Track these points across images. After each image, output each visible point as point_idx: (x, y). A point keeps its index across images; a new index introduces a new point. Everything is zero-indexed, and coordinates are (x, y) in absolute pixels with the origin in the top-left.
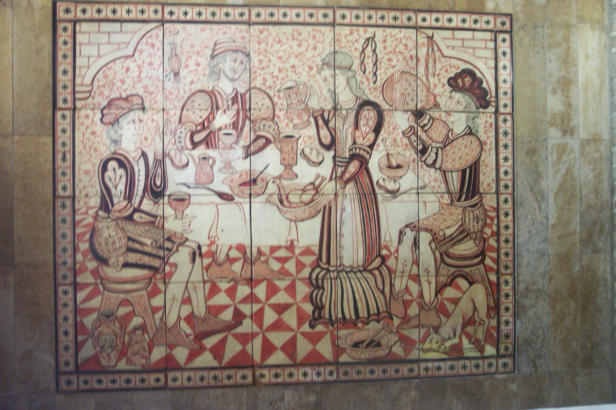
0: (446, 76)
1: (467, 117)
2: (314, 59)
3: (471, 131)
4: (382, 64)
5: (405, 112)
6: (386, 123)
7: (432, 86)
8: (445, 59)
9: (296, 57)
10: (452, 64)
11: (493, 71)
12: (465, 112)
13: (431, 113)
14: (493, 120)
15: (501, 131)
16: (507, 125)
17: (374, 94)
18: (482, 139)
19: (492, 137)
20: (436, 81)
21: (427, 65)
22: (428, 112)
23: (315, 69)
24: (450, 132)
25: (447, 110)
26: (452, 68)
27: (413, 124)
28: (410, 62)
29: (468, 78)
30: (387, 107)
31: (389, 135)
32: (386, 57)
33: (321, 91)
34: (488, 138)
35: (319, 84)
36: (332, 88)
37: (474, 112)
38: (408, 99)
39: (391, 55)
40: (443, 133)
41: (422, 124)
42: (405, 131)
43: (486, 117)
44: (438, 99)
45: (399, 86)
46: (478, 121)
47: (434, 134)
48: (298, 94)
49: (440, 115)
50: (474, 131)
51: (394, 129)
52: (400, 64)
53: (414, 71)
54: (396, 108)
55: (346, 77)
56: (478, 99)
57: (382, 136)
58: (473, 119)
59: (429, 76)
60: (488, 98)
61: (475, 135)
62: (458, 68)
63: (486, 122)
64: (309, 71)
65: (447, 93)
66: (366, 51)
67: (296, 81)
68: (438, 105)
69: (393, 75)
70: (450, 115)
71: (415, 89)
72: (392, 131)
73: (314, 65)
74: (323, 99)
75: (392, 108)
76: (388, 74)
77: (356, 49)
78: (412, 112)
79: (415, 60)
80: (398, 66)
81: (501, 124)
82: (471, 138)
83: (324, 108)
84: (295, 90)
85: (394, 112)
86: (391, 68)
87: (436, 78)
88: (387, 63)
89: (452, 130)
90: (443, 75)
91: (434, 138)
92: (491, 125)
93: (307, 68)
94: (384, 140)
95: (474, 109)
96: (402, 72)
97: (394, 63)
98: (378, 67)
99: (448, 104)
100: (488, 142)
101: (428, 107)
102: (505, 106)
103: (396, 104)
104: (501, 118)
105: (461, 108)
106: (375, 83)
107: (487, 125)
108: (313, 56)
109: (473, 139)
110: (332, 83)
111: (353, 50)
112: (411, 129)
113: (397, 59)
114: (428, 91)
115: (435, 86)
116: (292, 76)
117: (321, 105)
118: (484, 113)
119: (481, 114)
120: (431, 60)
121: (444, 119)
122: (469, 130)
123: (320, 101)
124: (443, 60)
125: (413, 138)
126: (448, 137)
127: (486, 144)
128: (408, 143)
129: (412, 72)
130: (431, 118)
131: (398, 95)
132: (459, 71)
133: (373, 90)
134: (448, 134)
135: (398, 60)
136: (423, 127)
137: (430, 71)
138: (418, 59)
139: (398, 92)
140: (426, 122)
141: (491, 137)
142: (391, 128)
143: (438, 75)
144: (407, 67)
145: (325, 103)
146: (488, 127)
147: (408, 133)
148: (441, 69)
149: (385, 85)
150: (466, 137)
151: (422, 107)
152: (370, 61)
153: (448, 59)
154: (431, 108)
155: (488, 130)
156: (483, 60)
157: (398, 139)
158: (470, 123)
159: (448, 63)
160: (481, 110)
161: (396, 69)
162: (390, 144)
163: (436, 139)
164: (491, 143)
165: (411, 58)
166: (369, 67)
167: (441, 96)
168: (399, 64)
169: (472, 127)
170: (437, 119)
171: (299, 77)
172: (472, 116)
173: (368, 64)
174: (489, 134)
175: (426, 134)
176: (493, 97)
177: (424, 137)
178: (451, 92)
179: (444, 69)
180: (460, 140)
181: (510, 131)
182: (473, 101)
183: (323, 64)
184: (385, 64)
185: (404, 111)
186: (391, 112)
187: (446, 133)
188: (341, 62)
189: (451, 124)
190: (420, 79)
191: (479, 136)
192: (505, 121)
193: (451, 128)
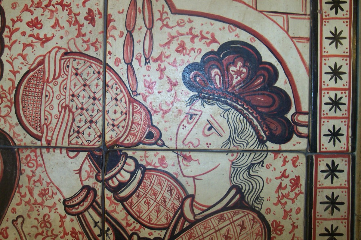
0: (179, 62)
1: (233, 163)
3: (243, 197)
4: (16, 36)
5: (72, 154)
6: (23, 180)
7: (141, 88)
8: (178, 17)
10: (196, 32)
11: (305, 48)
12: (228, 151)
13: (138, 155)
14: (301, 171)
15: (321, 196)
16: (337, 182)
18: (270, 218)
19: (298, 211)
20: (154, 75)
21: (130, 33)
22: (130, 153)
24: (188, 203)
25: (180, 146)
26: (196, 40)
27: (91, 182)
28: (87, 28)
29: (239, 64)
30: (28, 140)
31: (31, 210)
32: (27, 17)
34: (287, 214)
37: (251, 151)
38: (80, 121)
39: (38, 12)
40: (169, 205)
41: (114, 183)
42: (72, 198)
43: (285, 162)
44: (156, 118)
45: (56, 89)
46: (263, 172)
47: (144, 208)
49: (162, 160)
50: (250, 198)
51: (42, 194)
52: (62, 33)
53: (96, 49)
54: (49, 142)
56: (263, 118)
57: (14, 211)
58: (249, 168)
59: (135, 63)
60: (289, 116)
61: (252, 209)
62: (214, 40)
63: (284, 175)
65: (182, 105)
68: (155, 134)
69: (42, 62)
70: (187, 159)
71: (99, 95)
72: (39, 200)
75: (39, 143)
76: (31, 59)
78: (91, 153)
79: (99, 22)
80: (56, 39)
81: (322, 179)
82: (240, 215)
85: (44, 151)
86: (38, 45)
87: (154, 66)
88: (29, 31)
89: (193, 197)
90: (171, 60)
91: (144, 217)
92: (296, 182)
94: (20, 220)
95: (252, 143)
96: (66, 54)
97: (47, 30)
98: (6, 41)
99: (183, 133)
100: (287, 224)
101: (130, 140)
102: (335, 134)
103: (50, 134)
104: (323, 164)
105: (217, 142)
107: (286, 182)
109: (247, 217)
112: (86, 197)
113: (53, 22)
114: (132, 100)
115: (150, 86)
118: (276, 152)
119: (271, 156)
120: (140, 21)
121: (171, 170)
122: (238, 196)
124: (173, 19)
125: (92, 216)
126: (182, 215)
127: (281, 231)
128: (78, 228)
129: (92, 52)
130: (138, 166)
131: (55, 112)
132: (215, 47)
134: (181, 207)
135: (57, 23)
136: (115, 190)
137: (138, 49)
138: (107, 20)
139: (55, 103)
140: (125, 176)
141: (293, 213)
142: (36, 192)
143: (159, 59)
144: (79, 41)
146: (289, 189)
147: (78, 204)
148: (168, 43)
149: (22, 88)
150: (227, 214)
151: (114, 139)
153: (186, 18)
154: (137, 144)
155: (286, 196)
156: (280, 19)
157: (54, 218)
158: (240, 180)
159: (184, 30)
160: (270, 145)
161: (50, 45)
162: (34, 231)
163: (150, 220)
164: (294, 227)
165: (90, 17)
167: (165, 112)
168: (58, 34)
169: (245, 188)
170: (155, 170)
172: (246, 159)
174: (289, 205)
175: (125, 208)
176: (305, 113)
177: (120, 215)
178: (192, 101)
179: (175, 45)
180: (213, 221)
181: (343, 196)
182: (251, 123)
184: (24, 34)
185: (69, 149)
186: (38, 151)
187: (177, 204)
189: (191, 180)
190: (111, 69)
191: (263, 212)
192: (333, 171)
193: (190, 191)
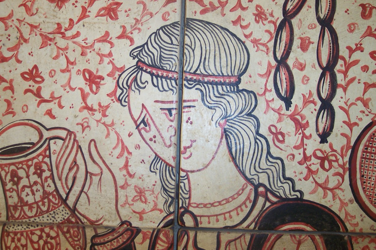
2: (105, 48)
9: (46, 40)
17: (321, 176)
23: (109, 85)
32: (371, 45)
33: (126, 166)
35: (120, 140)
36: (168, 154)
48: (47, 174)
55: (219, 113)
64: (87, 89)
66: (295, 21)
67: (38, 126)
73: (105, 69)
74: (131, 193)
77: (260, 15)
83: (136, 223)
84: (35, 156)
88: (372, 65)
93: (79, 82)
98: (340, 78)
106: (324, 138)
108: (105, 38)
110: (169, 134)
111: (249, 17)
116: (25, 108)
117: (125, 213)
123: (122, 200)
133: (315, 164)
145: (139, 206)
152: (309, 57)
166: (306, 80)
171: (49, 113)
173: (302, 67)
183: (139, 67)
184: (365, 68)
188: (203, 60)
